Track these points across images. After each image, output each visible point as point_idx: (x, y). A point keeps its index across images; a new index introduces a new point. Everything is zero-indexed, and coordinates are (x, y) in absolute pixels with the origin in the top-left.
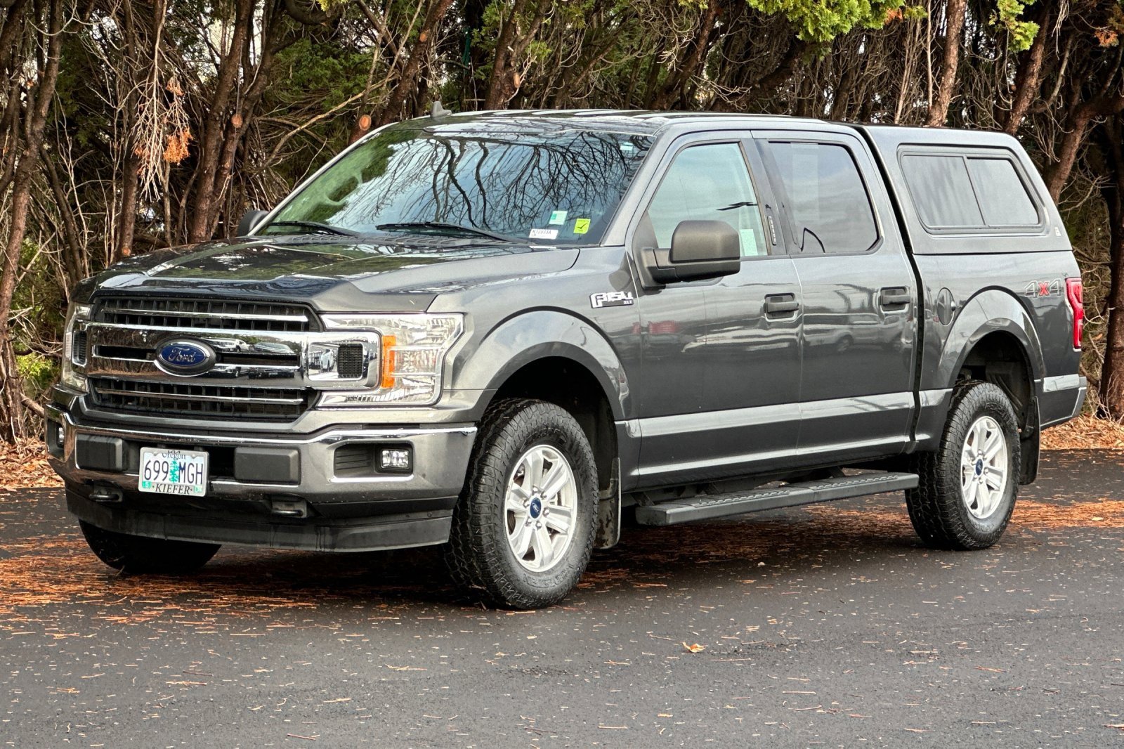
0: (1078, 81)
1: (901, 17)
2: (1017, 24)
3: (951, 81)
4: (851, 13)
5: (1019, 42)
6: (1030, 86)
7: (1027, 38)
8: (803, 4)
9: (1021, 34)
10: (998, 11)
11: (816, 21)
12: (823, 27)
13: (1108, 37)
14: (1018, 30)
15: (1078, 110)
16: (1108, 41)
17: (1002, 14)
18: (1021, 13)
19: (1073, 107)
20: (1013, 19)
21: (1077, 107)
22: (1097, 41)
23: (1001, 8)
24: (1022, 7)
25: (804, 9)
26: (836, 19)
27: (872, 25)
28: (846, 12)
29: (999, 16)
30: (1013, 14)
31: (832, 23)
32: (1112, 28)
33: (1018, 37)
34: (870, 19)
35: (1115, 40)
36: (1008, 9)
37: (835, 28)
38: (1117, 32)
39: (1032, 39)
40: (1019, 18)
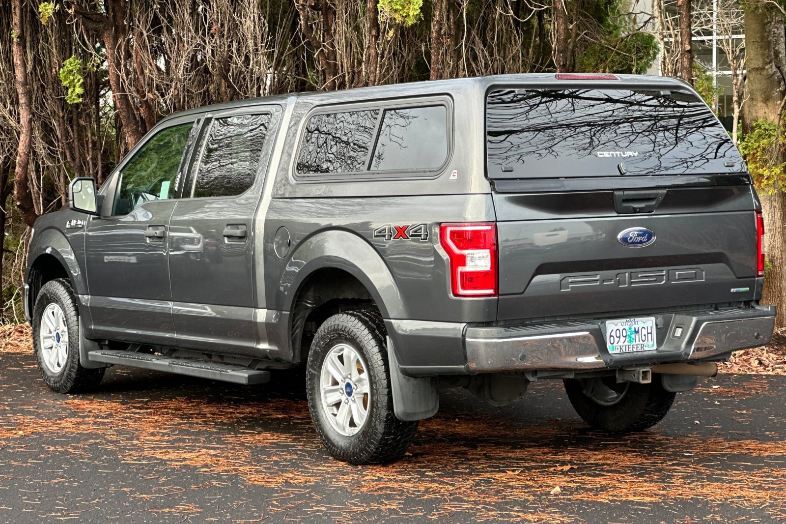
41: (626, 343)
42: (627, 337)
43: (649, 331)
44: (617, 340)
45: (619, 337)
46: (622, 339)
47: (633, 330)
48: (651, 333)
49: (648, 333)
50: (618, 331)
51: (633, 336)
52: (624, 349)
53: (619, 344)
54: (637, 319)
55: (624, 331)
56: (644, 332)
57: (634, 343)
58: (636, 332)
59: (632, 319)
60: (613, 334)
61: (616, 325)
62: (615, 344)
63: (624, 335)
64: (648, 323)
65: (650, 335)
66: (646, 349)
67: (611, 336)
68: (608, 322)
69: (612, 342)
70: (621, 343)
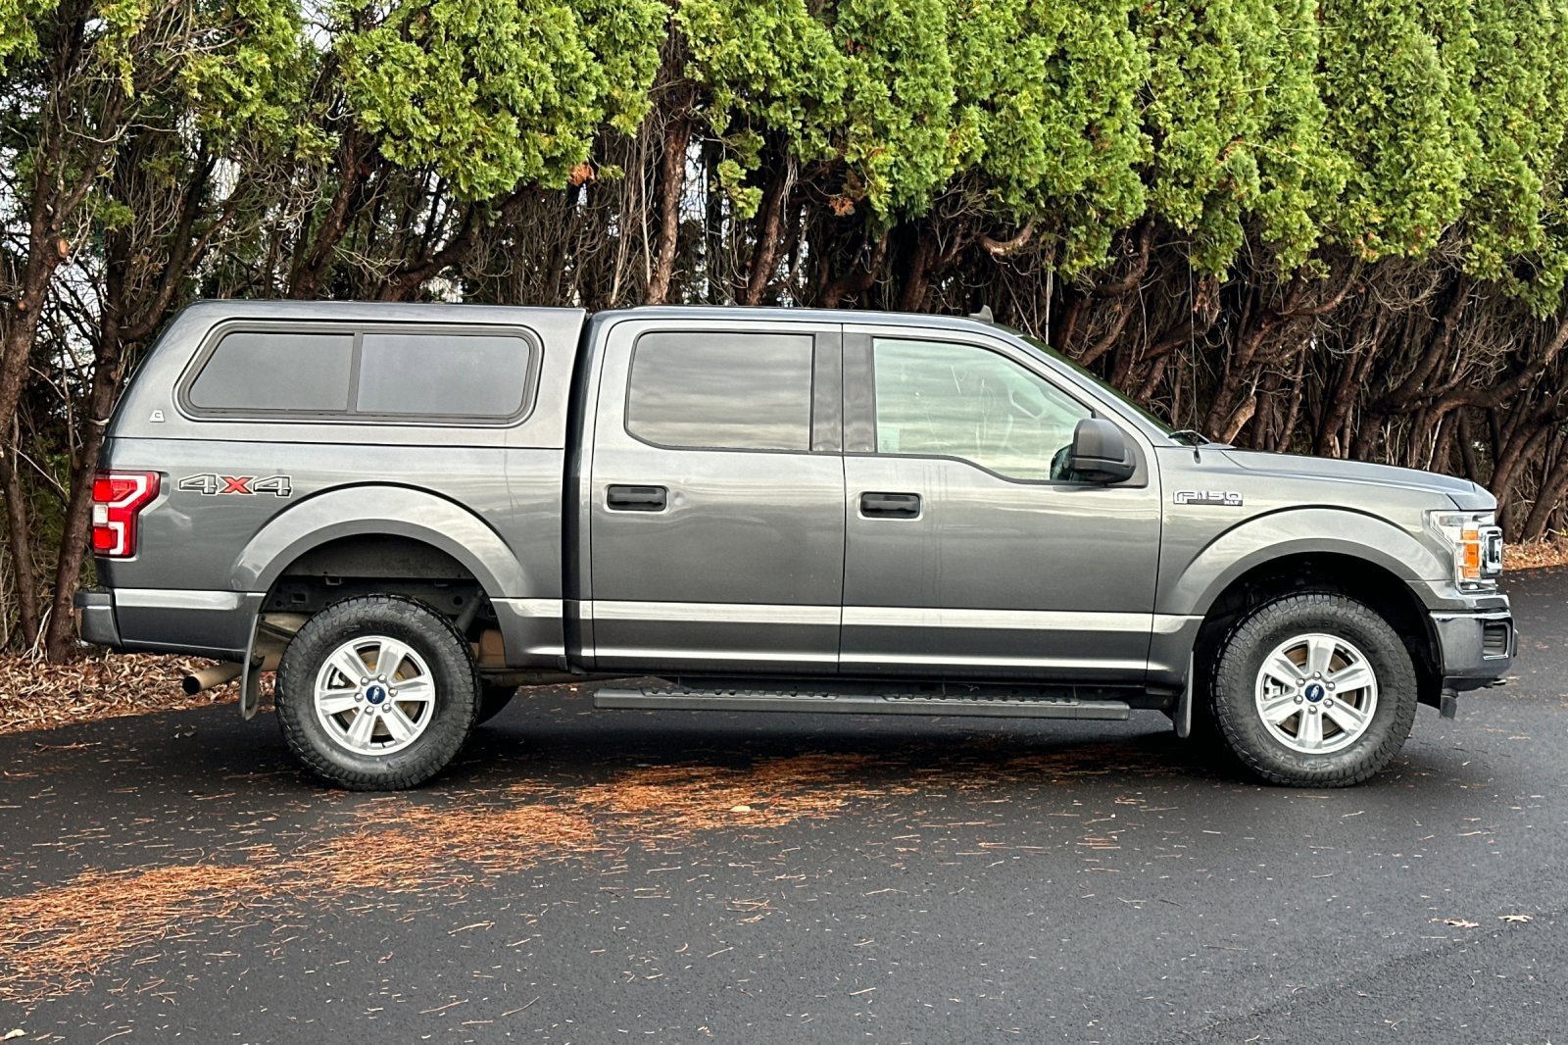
0: (825, 259)
1: (593, 177)
2: (740, 190)
3: (670, 254)
4: (514, 167)
5: (742, 209)
6: (766, 262)
7: (750, 204)
8: (452, 156)
9: (744, 200)
10: (718, 176)
11: (469, 176)
12: (479, 183)
13: (843, 205)
14: (741, 196)
15: (826, 290)
16: (843, 209)
17: (723, 179)
18: (744, 178)
19: (822, 287)
20: (734, 184)
21: (826, 285)
22: (833, 210)
23: (721, 173)
24: (744, 171)
25: (454, 162)
26: (494, 173)
27: (551, 185)
28: (507, 165)
29: (719, 182)
30: (734, 179)
31: (489, 179)
32: (848, 195)
33: (741, 204)
34: (550, 178)
35: (851, 208)
36: (729, 174)
37: (494, 185)
38: (853, 199)
39: (756, 206)
40: (742, 184)
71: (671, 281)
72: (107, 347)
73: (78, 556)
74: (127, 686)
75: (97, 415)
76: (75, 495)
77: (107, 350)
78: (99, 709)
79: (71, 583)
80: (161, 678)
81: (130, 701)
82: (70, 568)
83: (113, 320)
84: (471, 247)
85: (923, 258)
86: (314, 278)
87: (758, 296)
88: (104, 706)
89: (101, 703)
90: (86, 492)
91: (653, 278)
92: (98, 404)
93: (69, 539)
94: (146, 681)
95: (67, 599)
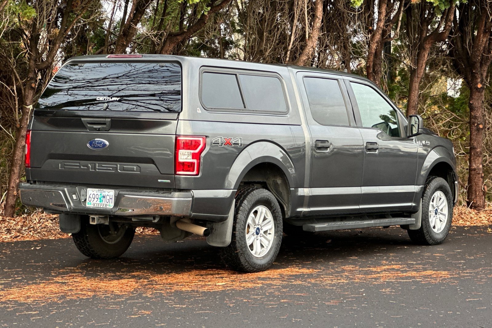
41: (98, 202)
42: (99, 199)
43: (111, 198)
44: (93, 199)
45: (94, 198)
46: (96, 200)
47: (102, 196)
48: (112, 199)
49: (110, 199)
50: (94, 195)
51: (102, 199)
52: (96, 205)
53: (94, 202)
54: (104, 190)
55: (97, 195)
56: (108, 198)
57: (102, 203)
58: (104, 197)
59: (102, 190)
60: (91, 196)
61: (93, 191)
62: (91, 202)
63: (97, 198)
64: (111, 193)
65: (111, 200)
66: (108, 207)
67: (89, 197)
68: (88, 189)
69: (90, 200)
70: (95, 202)
71: (319, 38)
72: (31, 72)
73: (18, 167)
74: (33, 228)
75: (26, 103)
76: (17, 140)
77: (30, 74)
78: (16, 237)
79: (15, 180)
80: (50, 225)
81: (32, 234)
82: (14, 173)
83: (33, 60)
84: (205, 23)
85: (484, 23)
86: (126, 40)
87: (376, 45)
88: (19, 236)
89: (18, 234)
90: (21, 139)
91: (309, 36)
92: (27, 99)
93: (14, 159)
94: (43, 226)
95: (13, 187)
